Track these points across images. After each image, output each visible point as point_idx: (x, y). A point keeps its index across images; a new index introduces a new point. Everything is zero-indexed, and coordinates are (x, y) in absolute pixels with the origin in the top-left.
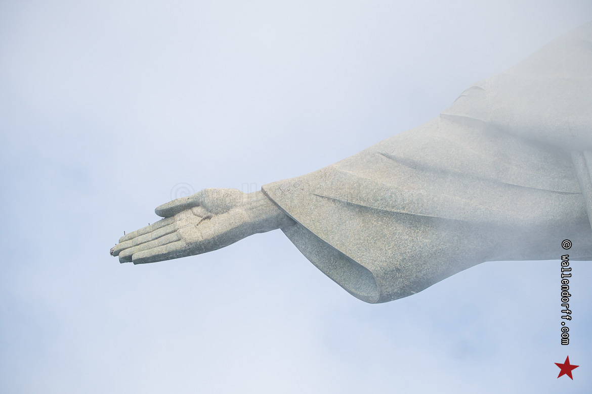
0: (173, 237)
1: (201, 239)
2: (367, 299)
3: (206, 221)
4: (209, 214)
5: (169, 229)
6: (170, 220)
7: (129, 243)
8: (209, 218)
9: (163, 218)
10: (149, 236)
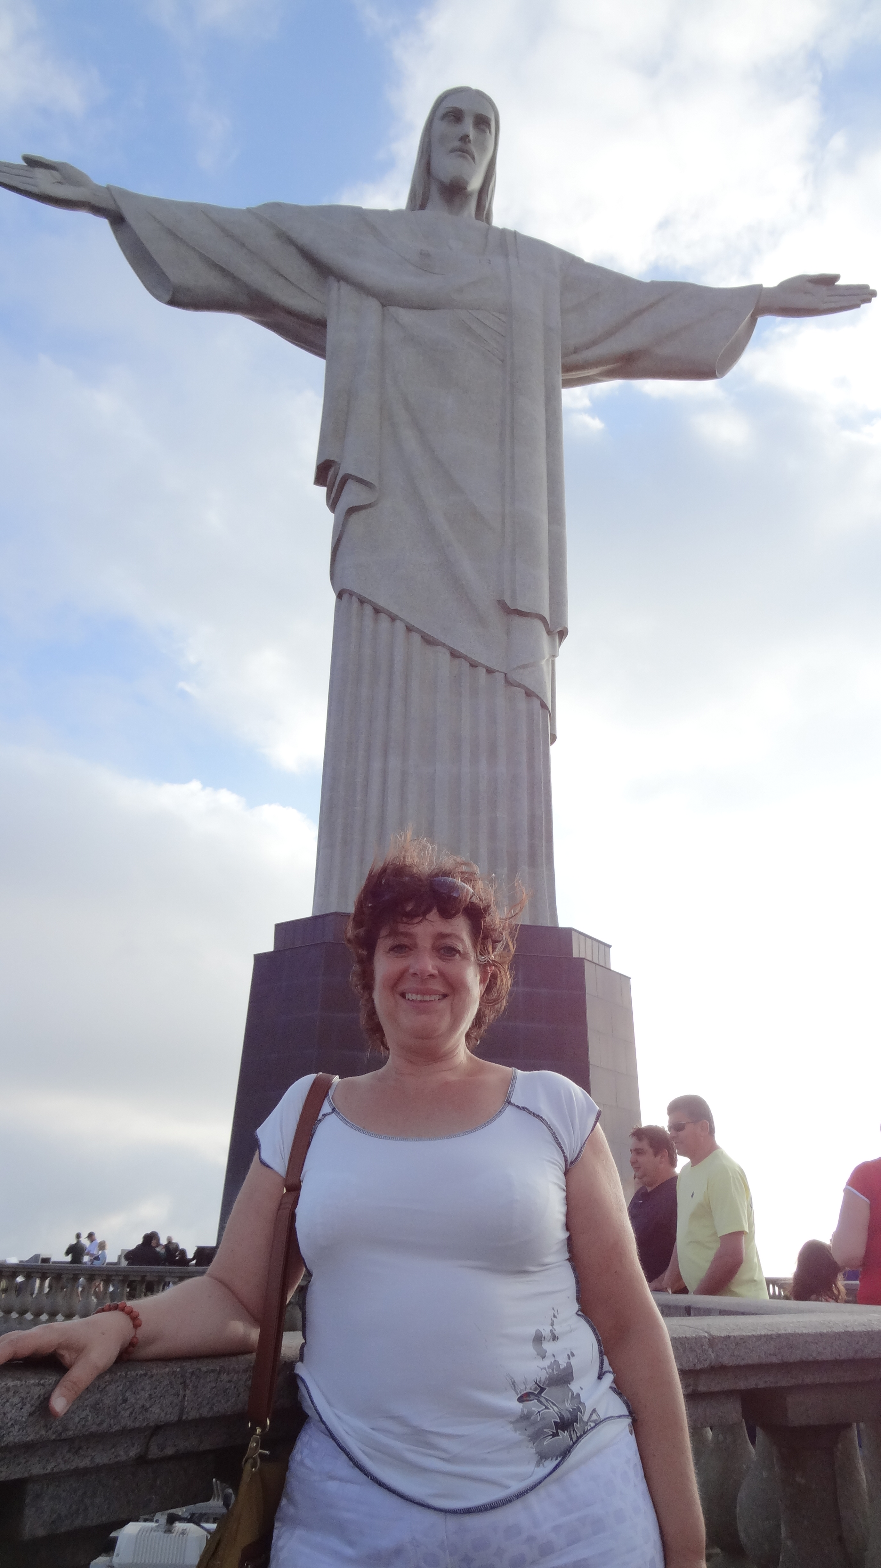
0: (30, 181)
2: (158, 297)
3: (62, 185)
4: (63, 181)
5: (31, 174)
6: (30, 168)
9: (26, 164)
10: (13, 171)
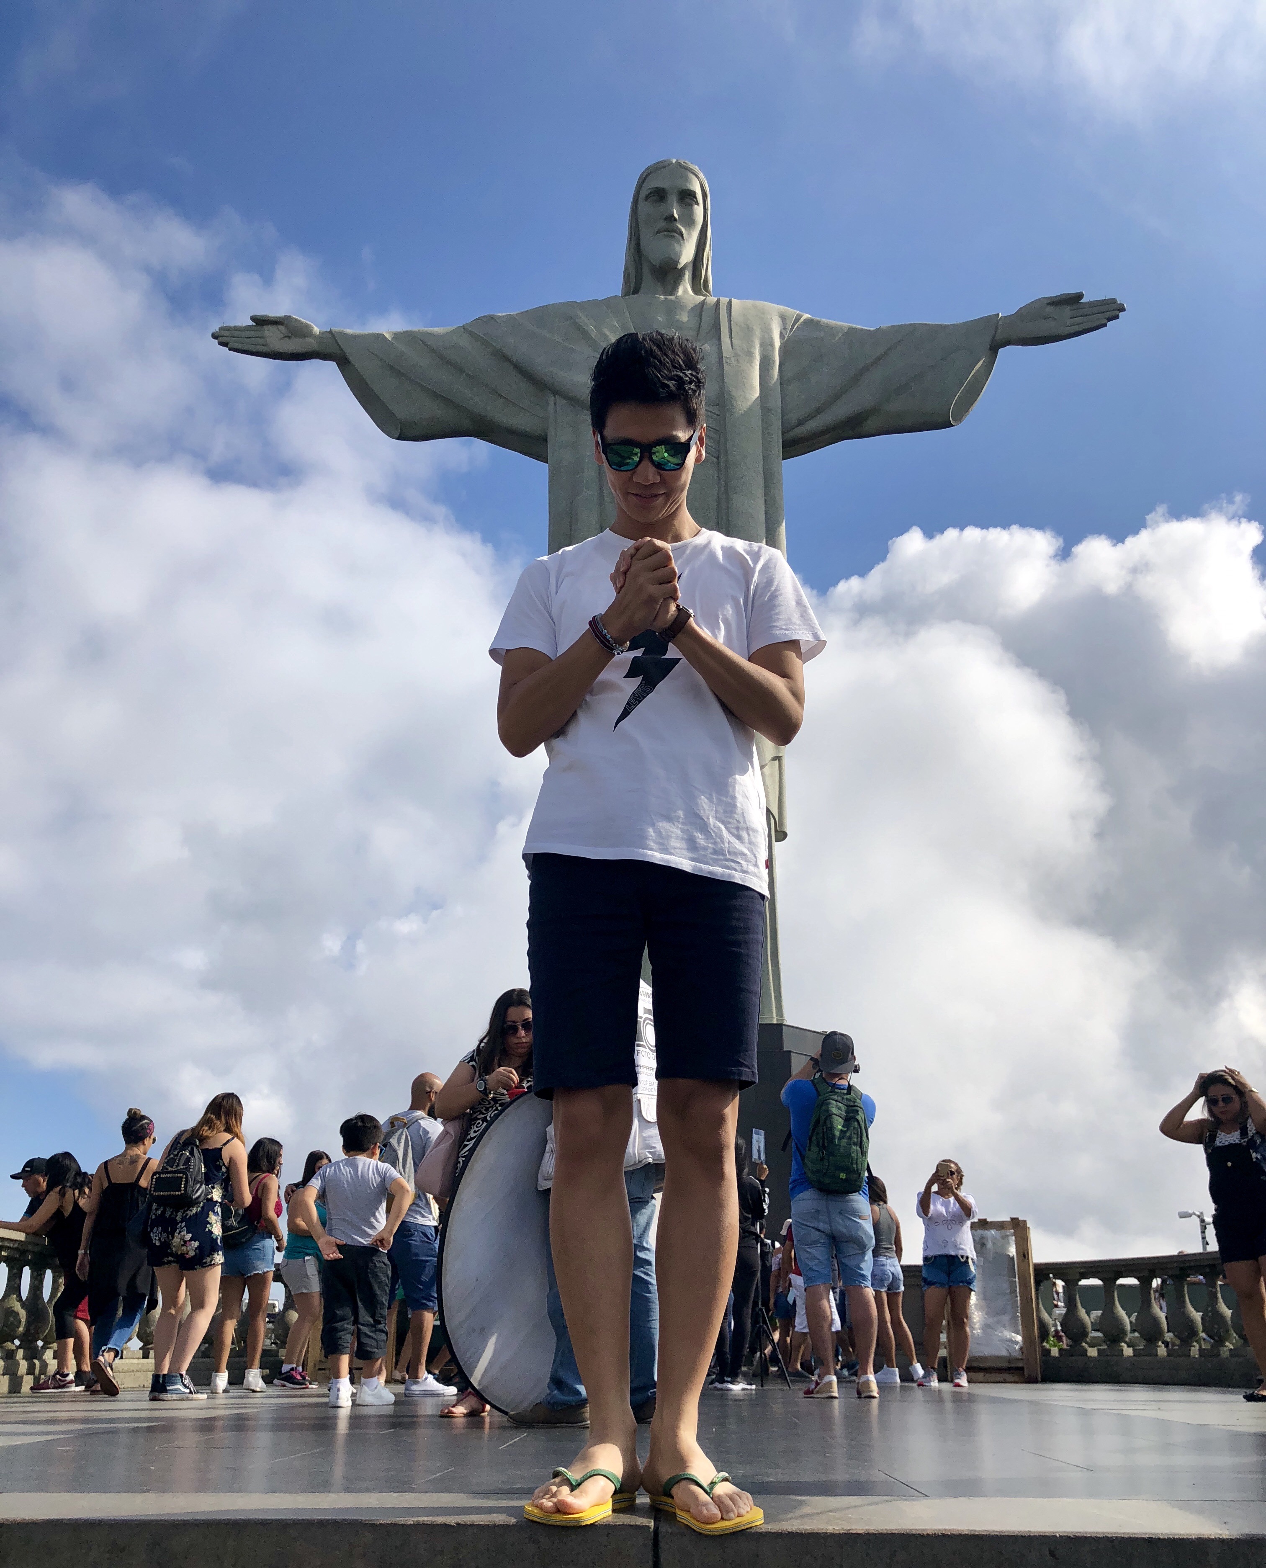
0: (260, 341)
1: (281, 351)
3: (287, 339)
4: (290, 335)
5: (258, 334)
6: (259, 328)
7: (227, 333)
8: (289, 337)
9: (255, 325)
10: (244, 334)
